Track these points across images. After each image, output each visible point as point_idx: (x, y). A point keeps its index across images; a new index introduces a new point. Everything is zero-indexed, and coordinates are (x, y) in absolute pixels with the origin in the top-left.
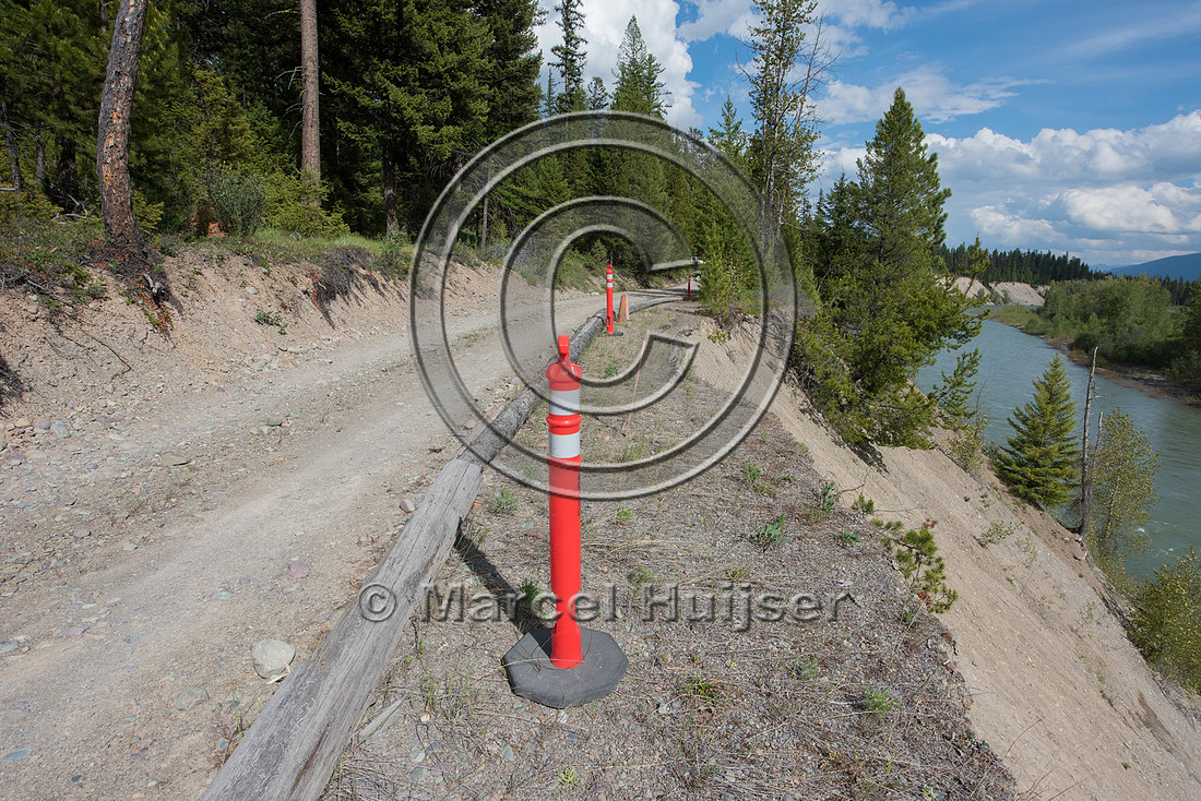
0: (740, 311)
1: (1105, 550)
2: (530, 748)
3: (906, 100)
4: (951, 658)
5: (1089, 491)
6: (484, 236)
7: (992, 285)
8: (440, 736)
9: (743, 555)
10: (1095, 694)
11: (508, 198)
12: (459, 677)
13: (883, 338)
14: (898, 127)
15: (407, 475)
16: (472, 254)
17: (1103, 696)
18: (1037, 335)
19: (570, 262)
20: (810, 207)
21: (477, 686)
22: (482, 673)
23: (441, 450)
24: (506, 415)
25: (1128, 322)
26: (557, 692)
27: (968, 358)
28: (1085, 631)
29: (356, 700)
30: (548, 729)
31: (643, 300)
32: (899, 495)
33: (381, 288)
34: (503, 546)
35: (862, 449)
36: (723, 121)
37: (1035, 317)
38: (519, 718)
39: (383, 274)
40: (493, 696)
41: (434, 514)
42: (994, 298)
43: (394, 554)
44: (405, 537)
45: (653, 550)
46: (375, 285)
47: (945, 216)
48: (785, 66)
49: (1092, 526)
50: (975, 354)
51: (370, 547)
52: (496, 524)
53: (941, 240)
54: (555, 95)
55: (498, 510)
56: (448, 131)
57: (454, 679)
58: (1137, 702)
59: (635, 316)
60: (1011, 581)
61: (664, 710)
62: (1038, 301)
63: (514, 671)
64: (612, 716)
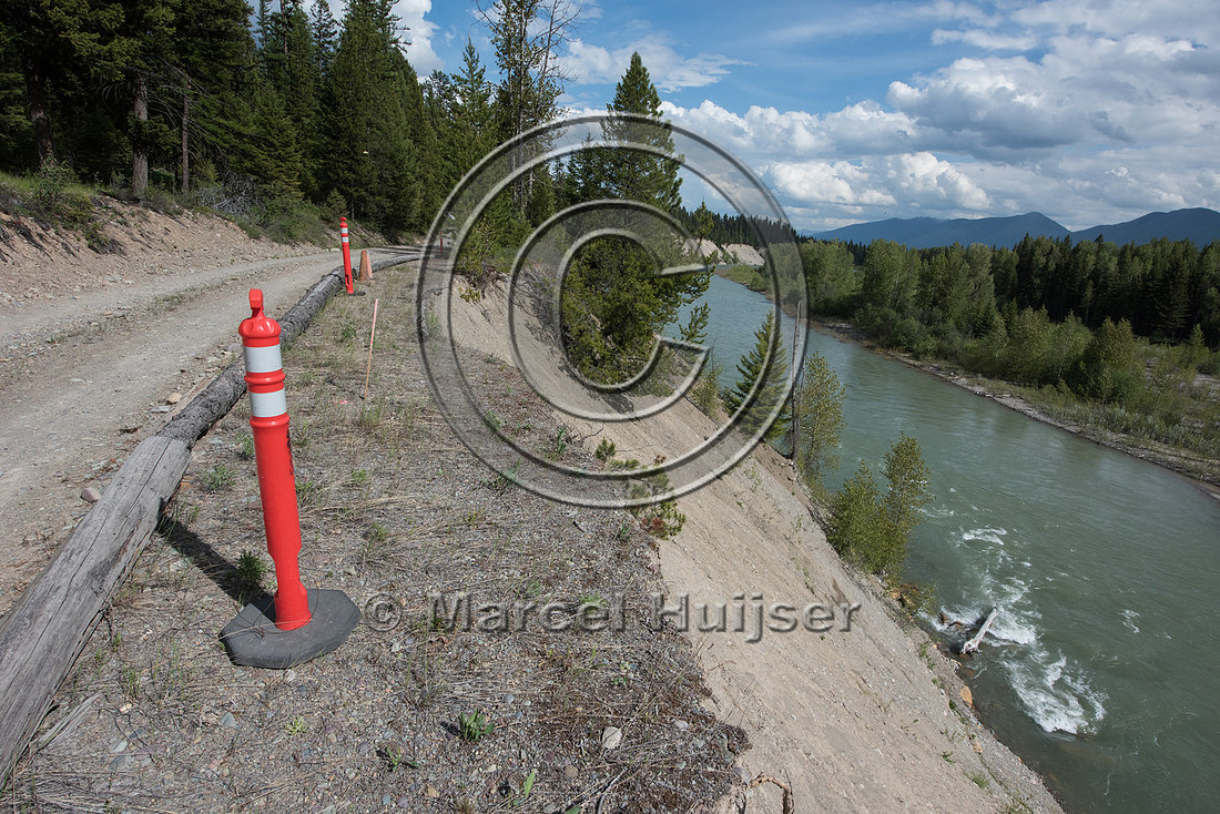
0: (494, 269)
1: (810, 472)
2: (253, 711)
3: (643, 65)
4: (654, 562)
5: (798, 423)
6: (186, 177)
7: (724, 247)
8: (145, 722)
9: (482, 501)
10: (802, 587)
11: (214, 133)
12: (167, 661)
13: (628, 296)
14: (635, 91)
15: (88, 461)
16: (171, 200)
17: (808, 587)
18: (759, 291)
19: (302, 213)
20: (563, 165)
21: (190, 665)
22: (196, 649)
23: (135, 430)
24: (219, 384)
25: (824, 279)
26: (283, 652)
27: (699, 312)
28: (795, 539)
29: (29, 704)
30: (271, 691)
31: (390, 257)
32: (649, 439)
33: (37, 239)
34: (219, 523)
36: (465, 67)
37: (758, 275)
38: (243, 685)
39: (37, 220)
40: (210, 671)
41: (125, 497)
42: (726, 258)
43: (71, 545)
44: (86, 525)
45: (392, 506)
46: (27, 234)
47: (681, 180)
48: (527, 15)
49: (802, 450)
50: (705, 308)
51: (42, 546)
52: (210, 502)
53: (678, 204)
54: (269, 13)
55: (212, 487)
56: (121, 45)
57: (160, 663)
58: (831, 588)
59: (379, 274)
60: (740, 504)
61: (397, 647)
62: (759, 261)
63: (232, 642)
64: (342, 664)
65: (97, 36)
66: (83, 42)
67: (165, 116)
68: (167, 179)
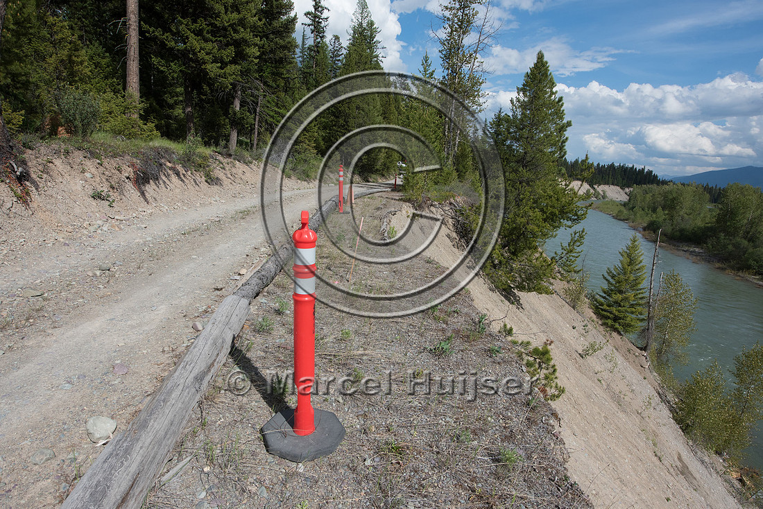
0: (429, 199)
1: (661, 361)
2: (277, 489)
3: (545, 60)
4: (557, 429)
5: (652, 323)
6: (255, 142)
7: (596, 187)
8: (216, 481)
9: (426, 364)
10: (650, 454)
11: (272, 117)
12: (230, 442)
13: (522, 220)
14: (538, 78)
15: (197, 305)
16: (247, 155)
17: (656, 455)
18: (623, 220)
19: (315, 163)
21: (243, 447)
22: (247, 438)
23: (222, 289)
24: (267, 266)
25: (681, 213)
26: (297, 451)
27: (578, 234)
28: (645, 414)
29: (158, 457)
30: (290, 476)
31: (364, 190)
32: (530, 324)
33: (182, 176)
35: (508, 294)
36: (422, 69)
37: (623, 208)
38: (271, 468)
39: (184, 167)
40: (254, 454)
41: (216, 332)
42: (597, 195)
43: (187, 359)
44: (195, 347)
45: (365, 358)
46: (178, 174)
47: (567, 139)
48: (464, 33)
49: (654, 345)
50: (583, 232)
51: (171, 354)
52: (259, 339)
53: (564, 156)
54: (306, 46)
55: (260, 330)
56: (231, 69)
57: (227, 443)
58: (676, 459)
59: (357, 200)
60: (600, 381)
61: (368, 463)
62: (625, 198)
63: (268, 437)
64: (333, 467)
65: (219, 65)
66: (212, 69)
67: (248, 108)
68: (247, 143)
